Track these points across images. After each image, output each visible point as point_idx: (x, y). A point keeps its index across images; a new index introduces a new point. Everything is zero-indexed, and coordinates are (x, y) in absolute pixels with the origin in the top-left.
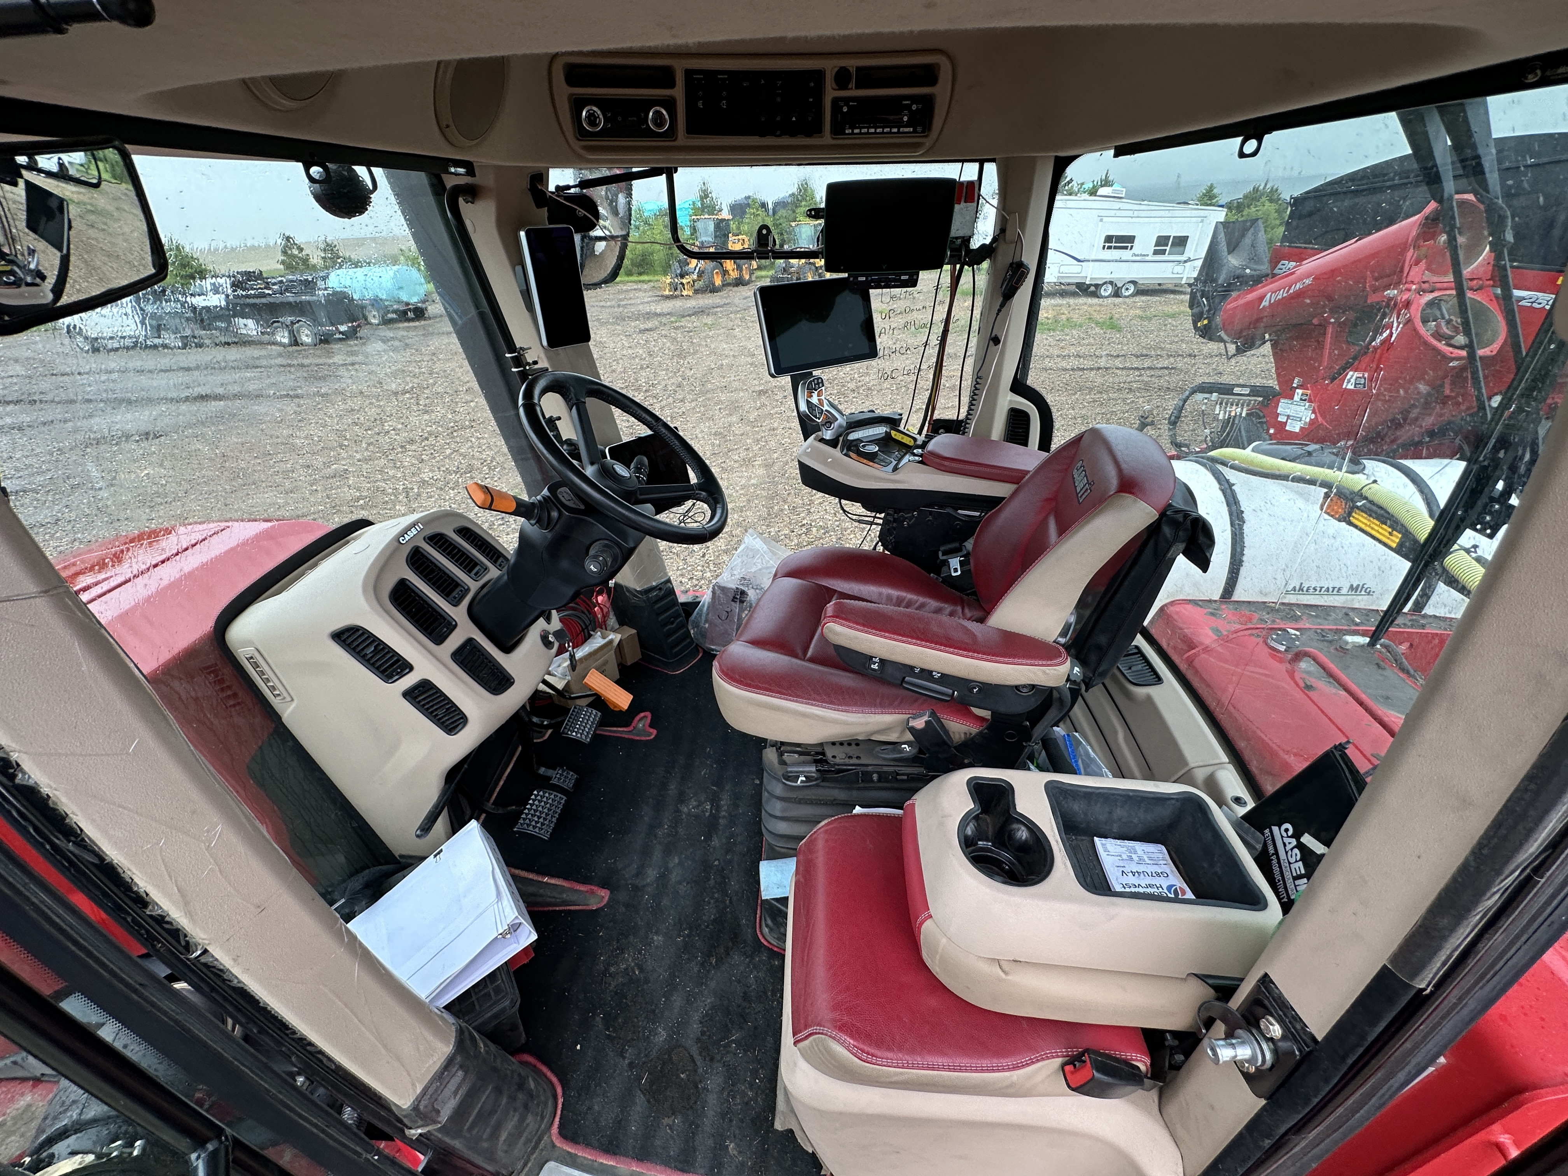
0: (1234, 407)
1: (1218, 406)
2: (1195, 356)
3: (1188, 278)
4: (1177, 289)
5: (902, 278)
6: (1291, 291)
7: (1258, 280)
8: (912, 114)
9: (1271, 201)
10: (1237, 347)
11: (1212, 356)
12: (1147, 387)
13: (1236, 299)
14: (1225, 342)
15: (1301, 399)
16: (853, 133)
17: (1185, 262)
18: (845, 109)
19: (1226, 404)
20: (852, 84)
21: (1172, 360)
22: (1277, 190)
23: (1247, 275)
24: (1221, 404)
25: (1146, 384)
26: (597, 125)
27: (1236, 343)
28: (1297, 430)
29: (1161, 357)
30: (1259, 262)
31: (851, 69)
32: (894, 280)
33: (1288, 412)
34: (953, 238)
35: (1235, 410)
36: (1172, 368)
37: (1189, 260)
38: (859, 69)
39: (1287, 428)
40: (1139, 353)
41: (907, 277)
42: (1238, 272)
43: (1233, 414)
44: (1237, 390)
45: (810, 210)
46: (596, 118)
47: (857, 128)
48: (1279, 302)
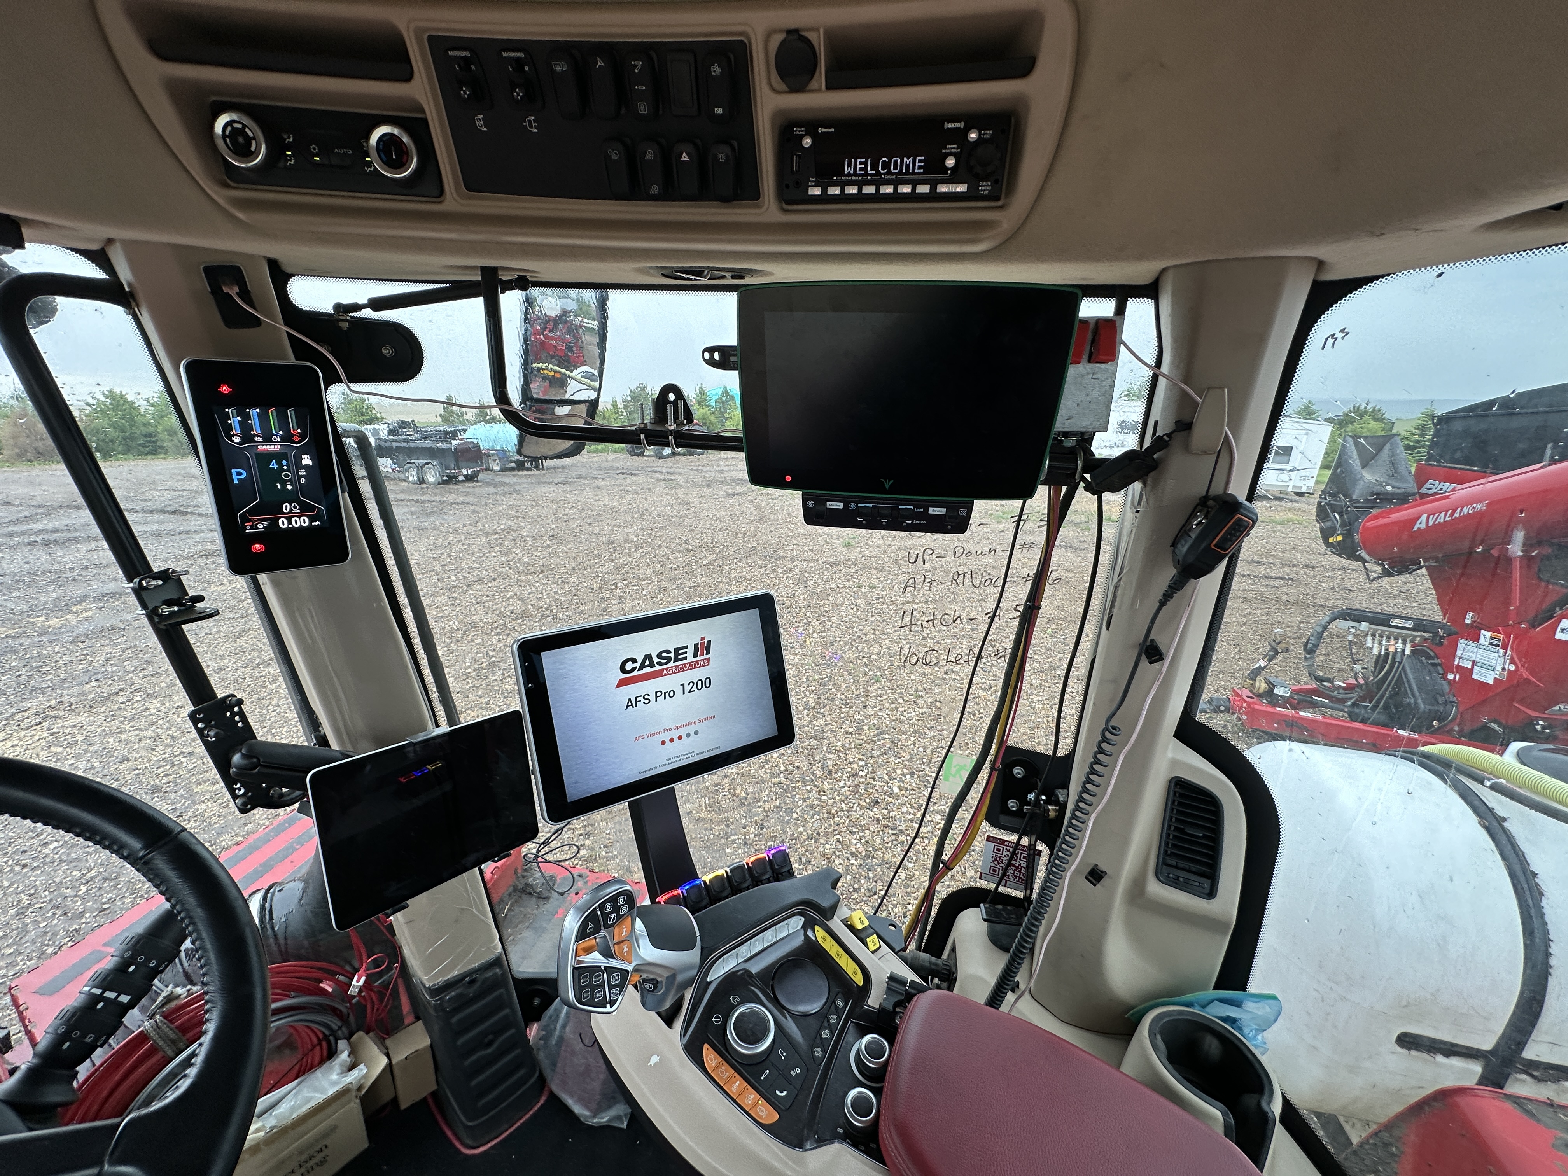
0: (1392, 642)
1: (1369, 638)
2: (1313, 568)
3: (1294, 486)
4: (1282, 496)
5: (931, 511)
6: (1457, 515)
7: (1403, 499)
8: (966, 152)
9: (1376, 419)
10: (1384, 569)
11: (1333, 570)
12: (1263, 598)
13: (1376, 517)
14: (1364, 561)
15: (1491, 644)
16: (825, 199)
17: (1291, 471)
18: (807, 142)
19: (1381, 636)
20: (820, 78)
21: (1287, 569)
22: (1380, 410)
23: (1387, 493)
24: (1373, 635)
25: (1262, 593)
26: (251, 155)
27: (1382, 565)
28: (1491, 682)
29: (1275, 565)
30: (1402, 479)
31: (812, 36)
32: (913, 515)
33: (1474, 657)
34: (1059, 433)
35: (1396, 646)
36: (1290, 579)
37: (1294, 469)
38: (833, 37)
39: (1475, 676)
40: (1250, 559)
41: (943, 511)
42: (1378, 489)
43: (1392, 649)
44: (1394, 622)
45: (711, 350)
46: (249, 140)
47: (834, 184)
48: (1437, 527)
